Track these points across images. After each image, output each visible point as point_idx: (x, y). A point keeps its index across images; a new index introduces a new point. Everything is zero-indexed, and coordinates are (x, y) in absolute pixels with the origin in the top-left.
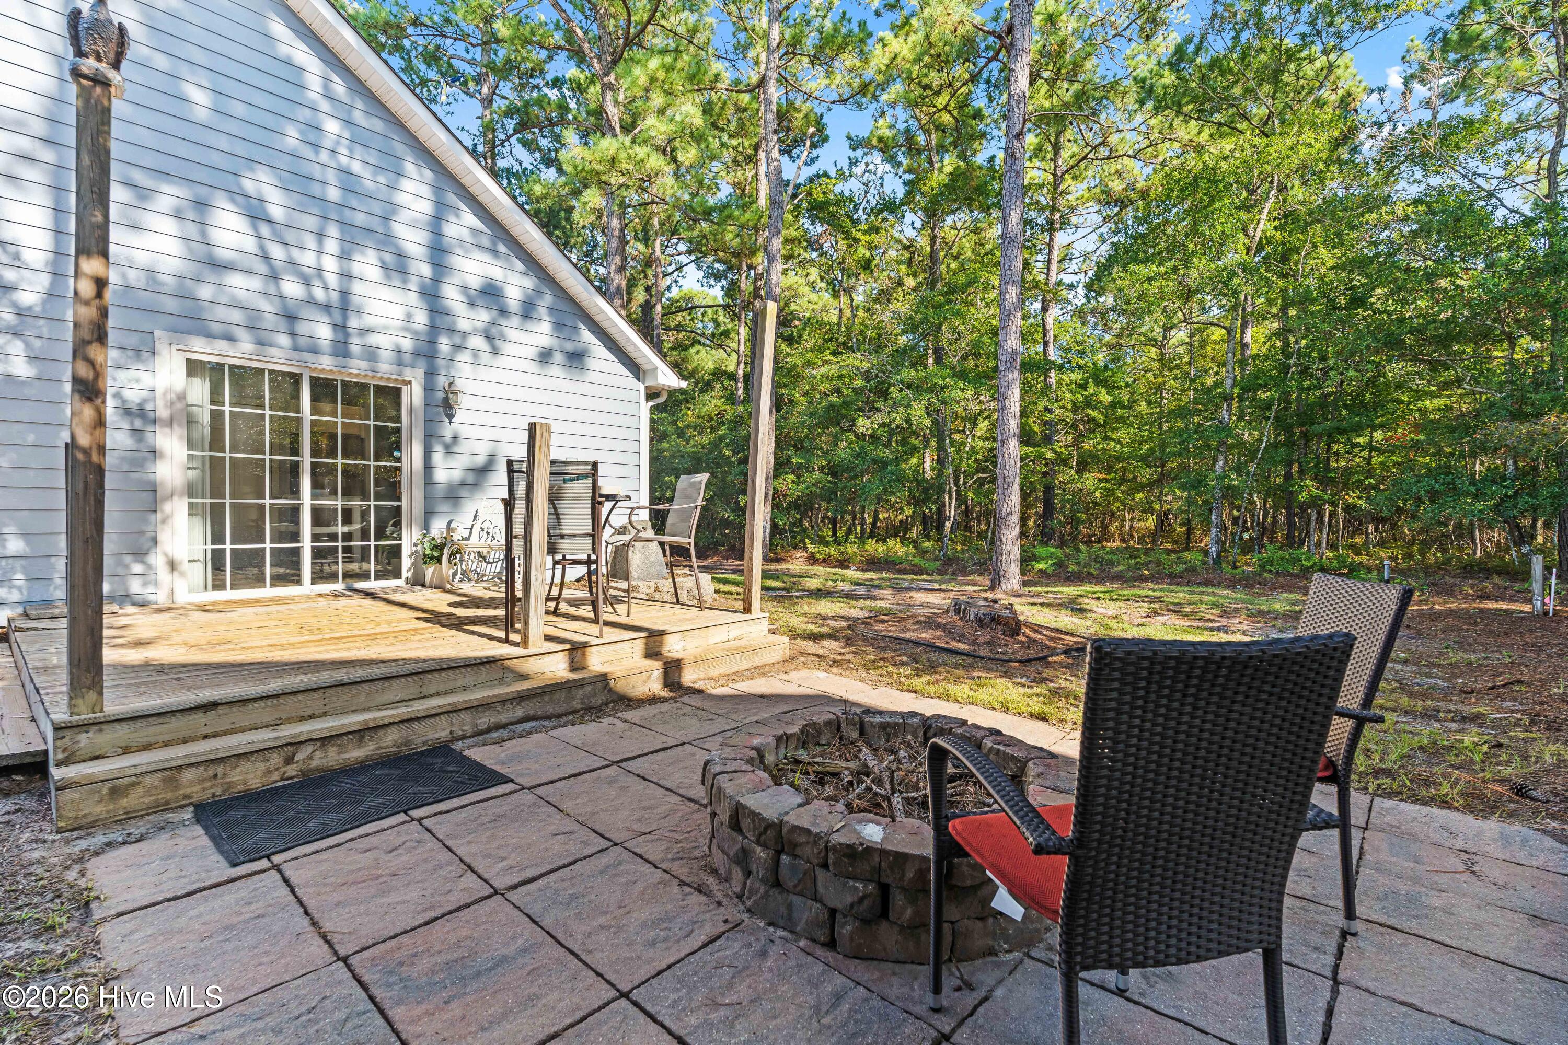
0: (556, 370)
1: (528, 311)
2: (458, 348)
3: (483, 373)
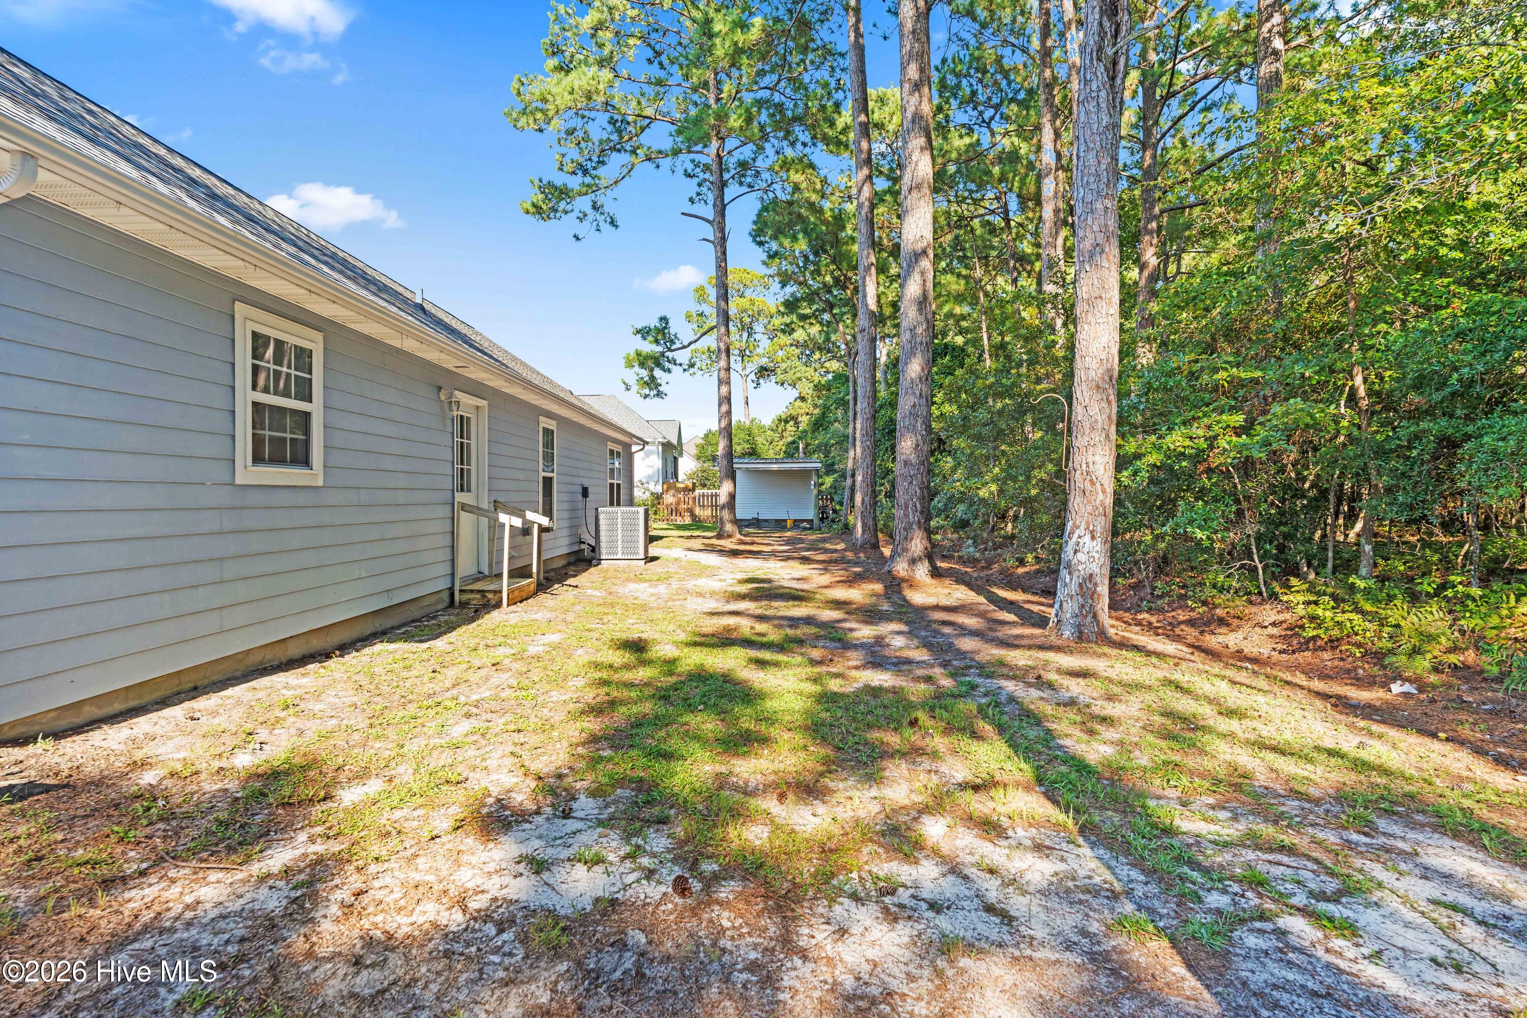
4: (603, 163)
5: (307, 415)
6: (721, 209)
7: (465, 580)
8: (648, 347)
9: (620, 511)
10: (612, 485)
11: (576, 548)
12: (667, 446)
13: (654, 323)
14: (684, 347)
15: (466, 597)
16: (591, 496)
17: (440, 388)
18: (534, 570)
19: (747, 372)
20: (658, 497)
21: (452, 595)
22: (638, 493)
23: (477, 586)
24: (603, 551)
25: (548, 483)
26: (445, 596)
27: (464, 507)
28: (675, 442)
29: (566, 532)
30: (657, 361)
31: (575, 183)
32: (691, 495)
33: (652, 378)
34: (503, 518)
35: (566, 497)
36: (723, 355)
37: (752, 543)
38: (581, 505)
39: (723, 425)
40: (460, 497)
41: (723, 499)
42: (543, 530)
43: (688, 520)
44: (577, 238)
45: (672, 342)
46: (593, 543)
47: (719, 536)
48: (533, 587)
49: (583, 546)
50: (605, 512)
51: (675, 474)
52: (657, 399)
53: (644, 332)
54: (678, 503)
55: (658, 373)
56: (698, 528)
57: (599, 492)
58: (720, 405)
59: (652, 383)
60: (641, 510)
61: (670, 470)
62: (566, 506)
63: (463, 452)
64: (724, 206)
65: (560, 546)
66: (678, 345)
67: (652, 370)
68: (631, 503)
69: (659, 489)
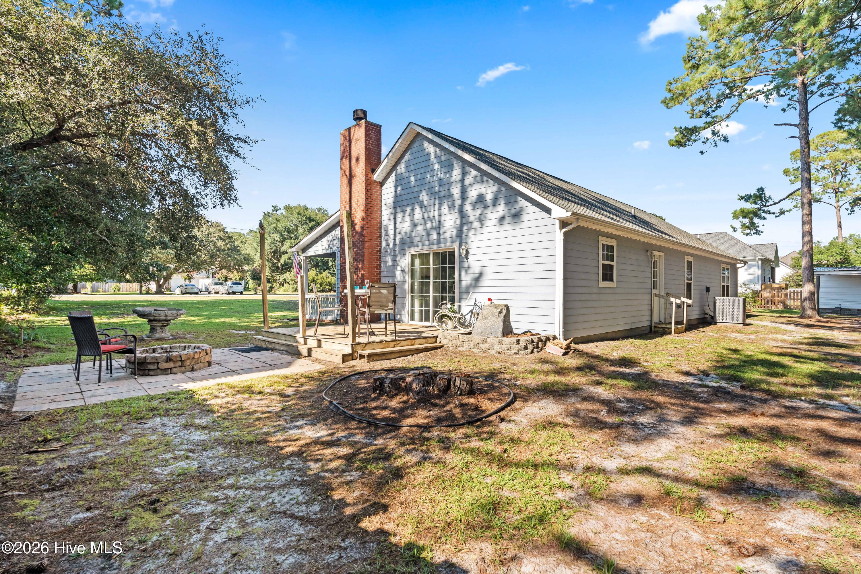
0: (507, 227)
1: (495, 202)
2: (469, 229)
3: (479, 237)
4: (719, 107)
5: (612, 266)
6: (805, 116)
7: (655, 323)
8: (749, 206)
9: (728, 300)
10: (723, 286)
11: (702, 316)
12: (765, 261)
13: (753, 191)
14: (776, 203)
15: (656, 329)
16: (711, 292)
17: (647, 251)
18: (685, 322)
19: (841, 203)
20: (756, 293)
21: (651, 328)
22: (740, 290)
23: (660, 326)
24: (718, 318)
25: (689, 285)
26: (649, 328)
27: (656, 295)
28: (772, 258)
29: (698, 308)
30: (756, 214)
31: (700, 123)
32: (784, 292)
33: (752, 224)
34: (672, 299)
35: (698, 292)
36: (806, 206)
37: (827, 322)
38: (706, 296)
39: (806, 248)
40: (654, 291)
41: (805, 295)
42: (689, 306)
43: (780, 307)
44: (702, 153)
45: (767, 201)
46: (712, 314)
47: (802, 317)
48: (684, 329)
49: (706, 316)
50: (719, 300)
51: (773, 278)
52: (755, 235)
53: (747, 198)
54: (773, 296)
55: (756, 220)
56: (788, 313)
57: (715, 288)
58: (803, 237)
59: (753, 226)
60: (741, 299)
61: (768, 275)
62: (698, 296)
63: (655, 275)
64: (807, 114)
65: (695, 315)
66: (771, 202)
67: (752, 219)
68: (736, 295)
69: (758, 287)
